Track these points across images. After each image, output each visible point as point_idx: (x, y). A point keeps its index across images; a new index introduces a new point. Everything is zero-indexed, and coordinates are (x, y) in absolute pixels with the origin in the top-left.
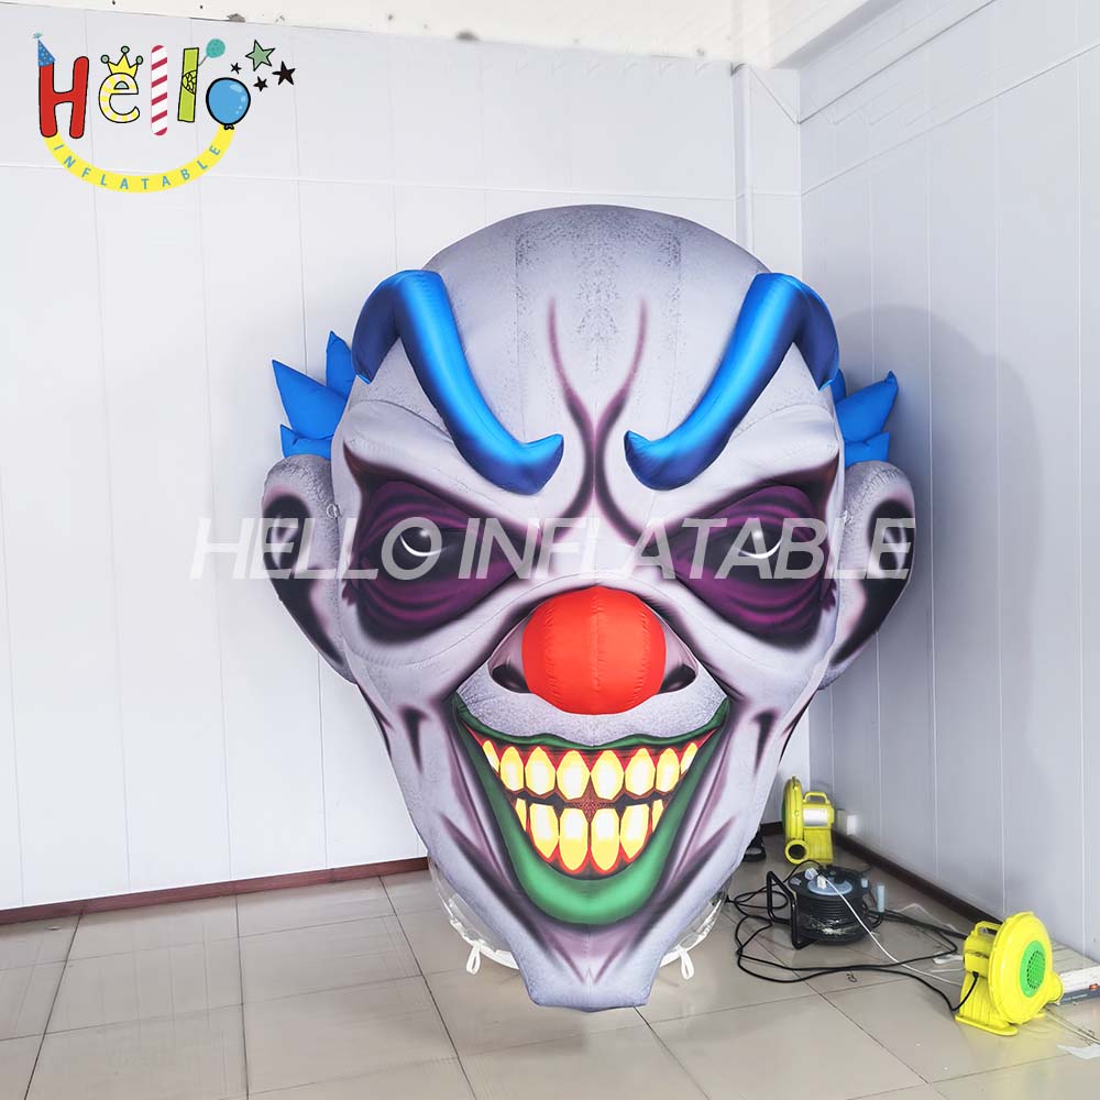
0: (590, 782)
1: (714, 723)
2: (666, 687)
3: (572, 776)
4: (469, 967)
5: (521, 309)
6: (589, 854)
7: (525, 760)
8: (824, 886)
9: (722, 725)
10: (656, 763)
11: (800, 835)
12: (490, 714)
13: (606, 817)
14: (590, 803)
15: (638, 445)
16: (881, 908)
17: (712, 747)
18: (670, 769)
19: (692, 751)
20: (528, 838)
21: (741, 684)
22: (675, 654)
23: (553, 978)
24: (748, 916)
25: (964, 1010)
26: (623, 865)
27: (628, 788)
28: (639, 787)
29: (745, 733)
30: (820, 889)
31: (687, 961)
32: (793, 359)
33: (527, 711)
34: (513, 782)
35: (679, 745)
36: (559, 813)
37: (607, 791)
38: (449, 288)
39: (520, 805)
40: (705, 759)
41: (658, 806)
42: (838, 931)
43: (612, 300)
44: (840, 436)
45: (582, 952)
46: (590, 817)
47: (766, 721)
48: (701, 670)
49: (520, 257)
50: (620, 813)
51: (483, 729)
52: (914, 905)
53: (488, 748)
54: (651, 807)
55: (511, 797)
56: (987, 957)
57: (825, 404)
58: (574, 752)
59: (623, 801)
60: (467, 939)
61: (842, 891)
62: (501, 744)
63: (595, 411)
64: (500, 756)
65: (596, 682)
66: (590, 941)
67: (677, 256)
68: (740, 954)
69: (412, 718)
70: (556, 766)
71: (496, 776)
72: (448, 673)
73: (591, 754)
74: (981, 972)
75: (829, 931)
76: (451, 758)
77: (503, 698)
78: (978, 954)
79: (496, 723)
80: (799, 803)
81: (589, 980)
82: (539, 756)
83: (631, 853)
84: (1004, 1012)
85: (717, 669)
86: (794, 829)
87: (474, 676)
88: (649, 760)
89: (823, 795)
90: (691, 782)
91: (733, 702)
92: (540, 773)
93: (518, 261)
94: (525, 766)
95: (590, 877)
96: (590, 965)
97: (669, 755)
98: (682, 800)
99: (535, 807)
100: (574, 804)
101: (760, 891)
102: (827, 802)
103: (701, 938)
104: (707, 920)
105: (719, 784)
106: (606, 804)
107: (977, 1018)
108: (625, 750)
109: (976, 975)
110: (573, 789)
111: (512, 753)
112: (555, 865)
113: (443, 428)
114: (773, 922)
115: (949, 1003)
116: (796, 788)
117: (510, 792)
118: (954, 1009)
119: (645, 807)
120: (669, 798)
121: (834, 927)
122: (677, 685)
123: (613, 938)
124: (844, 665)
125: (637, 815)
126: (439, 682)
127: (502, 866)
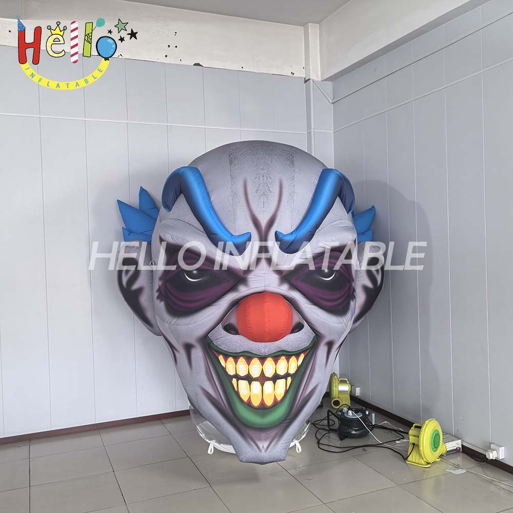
0: (262, 370)
1: (311, 346)
2: (293, 331)
3: (255, 369)
4: (209, 452)
5: (233, 183)
6: (263, 399)
7: (236, 362)
8: (351, 414)
9: (313, 346)
10: (288, 362)
11: (337, 396)
12: (222, 344)
13: (269, 385)
14: (262, 379)
15: (280, 236)
16: (373, 423)
17: (309, 356)
18: (294, 365)
19: (302, 357)
20: (237, 393)
21: (321, 330)
22: (296, 318)
23: (249, 451)
24: (319, 429)
25: (410, 459)
26: (276, 404)
27: (277, 372)
28: (282, 372)
29: (322, 350)
30: (350, 416)
31: (298, 445)
32: (338, 202)
33: (238, 342)
34: (231, 372)
35: (297, 355)
36: (250, 384)
37: (269, 373)
38: (203, 174)
39: (234, 381)
40: (307, 360)
41: (289, 379)
42: (357, 433)
43: (269, 180)
44: (356, 232)
45: (260, 439)
46: (262, 385)
47: (330, 345)
48: (305, 324)
49: (231, 162)
50: (274, 383)
51: (220, 350)
52: (385, 422)
53: (221, 358)
54: (286, 380)
55: (231, 377)
56: (418, 437)
57: (350, 219)
58: (256, 358)
59: (276, 378)
60: (207, 440)
61: (358, 416)
62: (226, 356)
63: (264, 222)
64: (226, 361)
65: (267, 329)
66: (263, 435)
67: (292, 163)
68: (318, 443)
69: (188, 347)
70: (249, 364)
71: (224, 369)
72: (205, 328)
73: (263, 359)
74: (416, 443)
75: (354, 432)
76: (205, 363)
77: (228, 337)
78: (415, 436)
79: (225, 348)
80: (337, 383)
81: (263, 450)
82: (242, 361)
83: (279, 399)
84: (425, 458)
85: (312, 324)
86: (335, 393)
87: (216, 329)
88: (285, 361)
89: (346, 379)
90: (301, 370)
91: (318, 337)
92: (242, 368)
93: (231, 164)
94: (236, 364)
95: (263, 409)
96: (263, 444)
97: (293, 359)
98: (298, 378)
99: (240, 381)
100: (256, 379)
101: (324, 419)
102: (348, 382)
103: (303, 437)
104: (305, 430)
105: (313, 370)
106: (269, 379)
107: (415, 461)
108: (276, 357)
109: (414, 444)
110: (255, 374)
111: (231, 359)
112: (249, 404)
113: (202, 230)
114: (331, 430)
115: (403, 457)
116: (335, 377)
117: (230, 375)
118: (405, 459)
119: (284, 380)
120: (293, 376)
121: (356, 431)
122: (297, 330)
123: (273, 433)
124: (358, 323)
125: (281, 383)
126: (201, 332)
127: (227, 406)
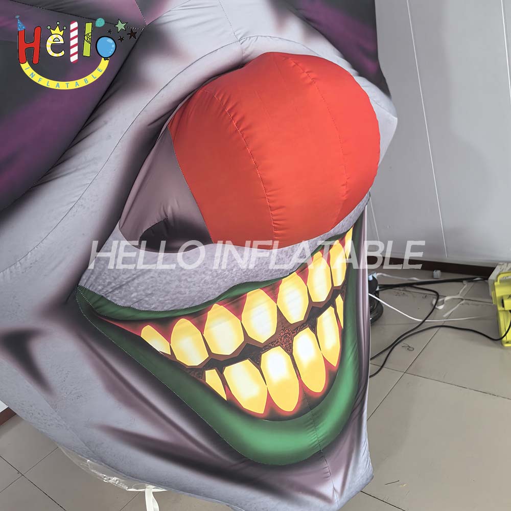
0: (279, 313)
3: (259, 317)
6: (302, 385)
7: (201, 326)
13: (303, 341)
14: (285, 334)
20: (232, 405)
26: (333, 377)
27: (314, 299)
34: (194, 357)
36: (257, 362)
37: (297, 312)
39: (211, 378)
40: (357, 236)
41: (339, 301)
45: (324, 479)
46: (289, 350)
50: (314, 329)
54: (335, 307)
55: (199, 371)
58: (254, 291)
62: (168, 322)
64: (167, 335)
70: (239, 314)
71: (170, 361)
73: (272, 287)
81: (336, 497)
82: (217, 314)
88: (323, 261)
94: (202, 332)
95: (309, 407)
96: (333, 484)
97: (336, 247)
99: (229, 371)
100: (270, 344)
106: (300, 327)
110: (264, 330)
111: (183, 326)
112: (272, 416)
117: (193, 368)
119: (330, 310)
120: (344, 290)
125: (328, 322)
